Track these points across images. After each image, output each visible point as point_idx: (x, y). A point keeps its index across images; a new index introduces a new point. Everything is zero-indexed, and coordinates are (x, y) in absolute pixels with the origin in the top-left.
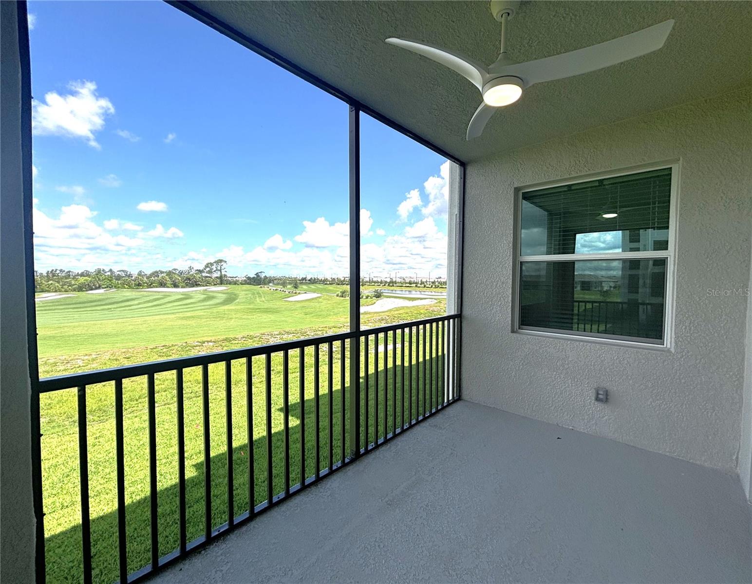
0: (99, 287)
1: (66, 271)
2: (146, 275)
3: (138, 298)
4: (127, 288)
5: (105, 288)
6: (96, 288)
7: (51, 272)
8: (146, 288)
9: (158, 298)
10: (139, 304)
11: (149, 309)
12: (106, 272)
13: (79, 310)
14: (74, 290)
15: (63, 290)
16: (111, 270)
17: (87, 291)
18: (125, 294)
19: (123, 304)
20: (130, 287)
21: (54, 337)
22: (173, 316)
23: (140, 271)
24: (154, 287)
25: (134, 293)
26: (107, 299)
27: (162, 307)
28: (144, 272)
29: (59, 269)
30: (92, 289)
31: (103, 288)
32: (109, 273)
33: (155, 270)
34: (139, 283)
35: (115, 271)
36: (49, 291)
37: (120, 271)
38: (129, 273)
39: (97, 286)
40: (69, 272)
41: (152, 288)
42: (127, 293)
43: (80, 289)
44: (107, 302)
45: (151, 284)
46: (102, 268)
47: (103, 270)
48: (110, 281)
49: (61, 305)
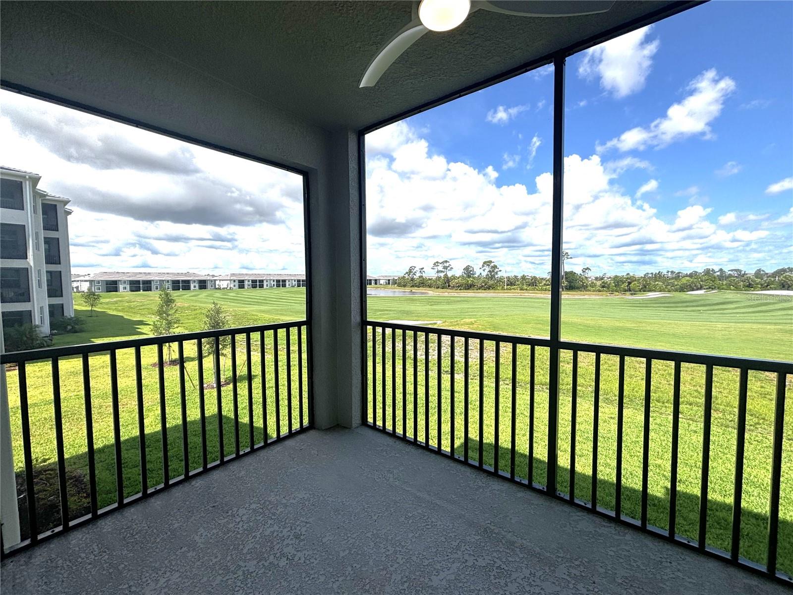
0: (701, 288)
1: (677, 272)
2: (767, 274)
3: (738, 301)
4: (734, 290)
5: (707, 289)
6: (698, 289)
7: (658, 274)
8: (759, 290)
9: (766, 303)
10: (736, 308)
11: (750, 315)
12: (715, 272)
13: (669, 309)
14: (676, 290)
15: (666, 290)
16: (721, 270)
17: (688, 291)
18: (727, 297)
19: (716, 307)
20: (737, 288)
21: (631, 329)
22: (772, 327)
23: (759, 270)
24: (771, 289)
25: (739, 295)
26: (700, 300)
27: (766, 314)
28: (763, 271)
29: (670, 270)
30: (693, 290)
31: (705, 289)
32: (718, 273)
33: (781, 268)
34: (750, 284)
35: (726, 271)
36: (655, 291)
37: (732, 270)
38: (743, 272)
39: (699, 287)
40: (679, 273)
41: (768, 290)
42: (730, 295)
43: (682, 289)
44: (699, 303)
45: (767, 286)
46: (711, 268)
47: (713, 270)
48: (713, 281)
49: (656, 303)
